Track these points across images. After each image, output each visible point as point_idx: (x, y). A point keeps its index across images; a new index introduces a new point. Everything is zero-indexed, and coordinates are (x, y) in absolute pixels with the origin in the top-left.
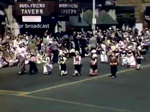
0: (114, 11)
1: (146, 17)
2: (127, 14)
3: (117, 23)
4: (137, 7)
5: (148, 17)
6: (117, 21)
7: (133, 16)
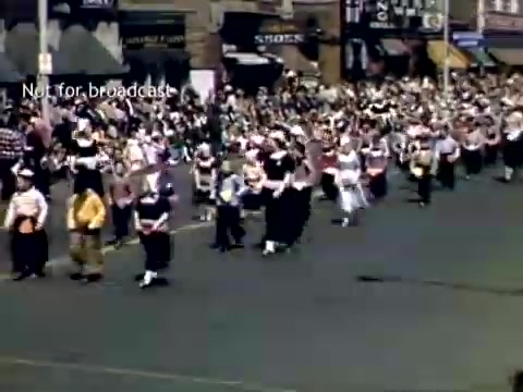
0: (115, 26)
1: (225, 47)
2: (159, 40)
3: (127, 69)
4: (194, 13)
5: (233, 47)
6: (124, 63)
7: (182, 45)
